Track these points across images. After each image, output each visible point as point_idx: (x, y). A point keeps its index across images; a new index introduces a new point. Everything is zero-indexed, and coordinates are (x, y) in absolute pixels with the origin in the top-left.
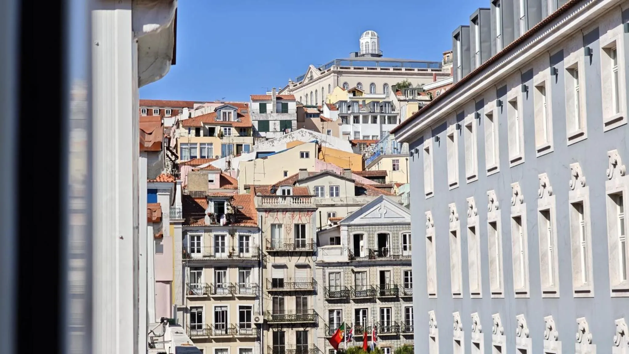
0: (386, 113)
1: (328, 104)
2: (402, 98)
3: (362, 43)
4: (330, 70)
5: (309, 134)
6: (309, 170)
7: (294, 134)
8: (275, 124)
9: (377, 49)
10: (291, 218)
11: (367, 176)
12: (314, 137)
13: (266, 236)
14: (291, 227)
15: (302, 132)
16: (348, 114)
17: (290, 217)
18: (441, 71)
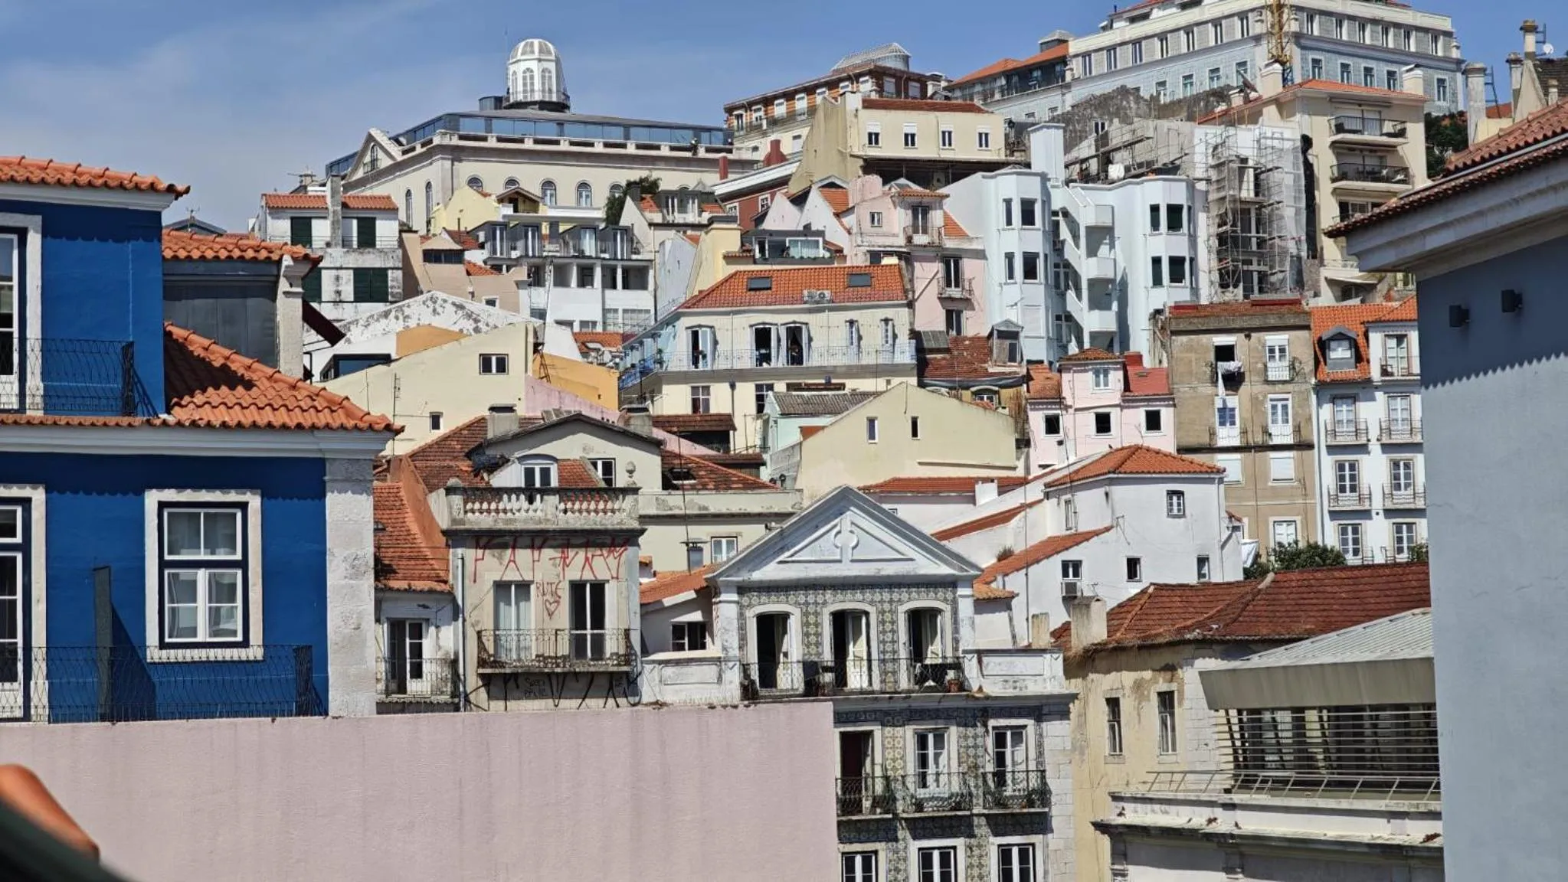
0: (616, 259)
1: (455, 232)
2: (657, 218)
3: (515, 73)
4: (431, 141)
5: (454, 309)
6: (522, 411)
7: (409, 306)
8: (337, 278)
9: (554, 89)
10: (558, 561)
11: (675, 429)
12: (469, 316)
13: (478, 622)
14: (560, 592)
15: (435, 302)
16: (510, 259)
17: (554, 558)
18: (730, 151)
